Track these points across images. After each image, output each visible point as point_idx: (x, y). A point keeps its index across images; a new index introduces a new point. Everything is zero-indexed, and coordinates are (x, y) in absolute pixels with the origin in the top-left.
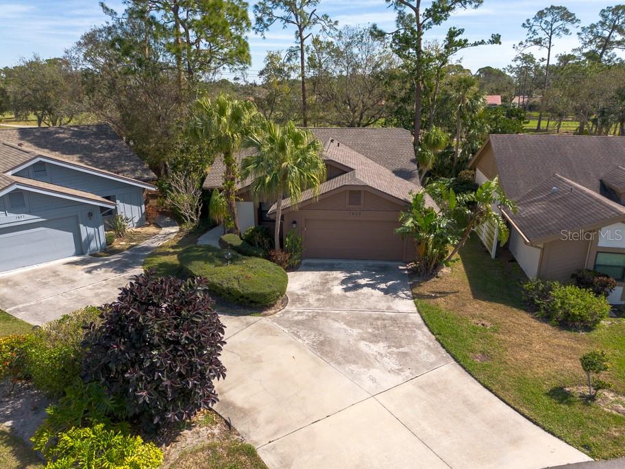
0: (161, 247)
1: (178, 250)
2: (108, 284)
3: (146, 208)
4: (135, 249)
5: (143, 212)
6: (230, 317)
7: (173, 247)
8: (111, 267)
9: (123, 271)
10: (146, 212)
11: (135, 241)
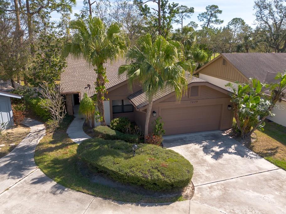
0: (40, 144)
1: (58, 145)
2: (12, 194)
3: (13, 113)
4: (18, 149)
5: (11, 116)
6: (161, 207)
7: (51, 142)
8: (5, 173)
9: (20, 176)
10: (14, 116)
11: (12, 142)
